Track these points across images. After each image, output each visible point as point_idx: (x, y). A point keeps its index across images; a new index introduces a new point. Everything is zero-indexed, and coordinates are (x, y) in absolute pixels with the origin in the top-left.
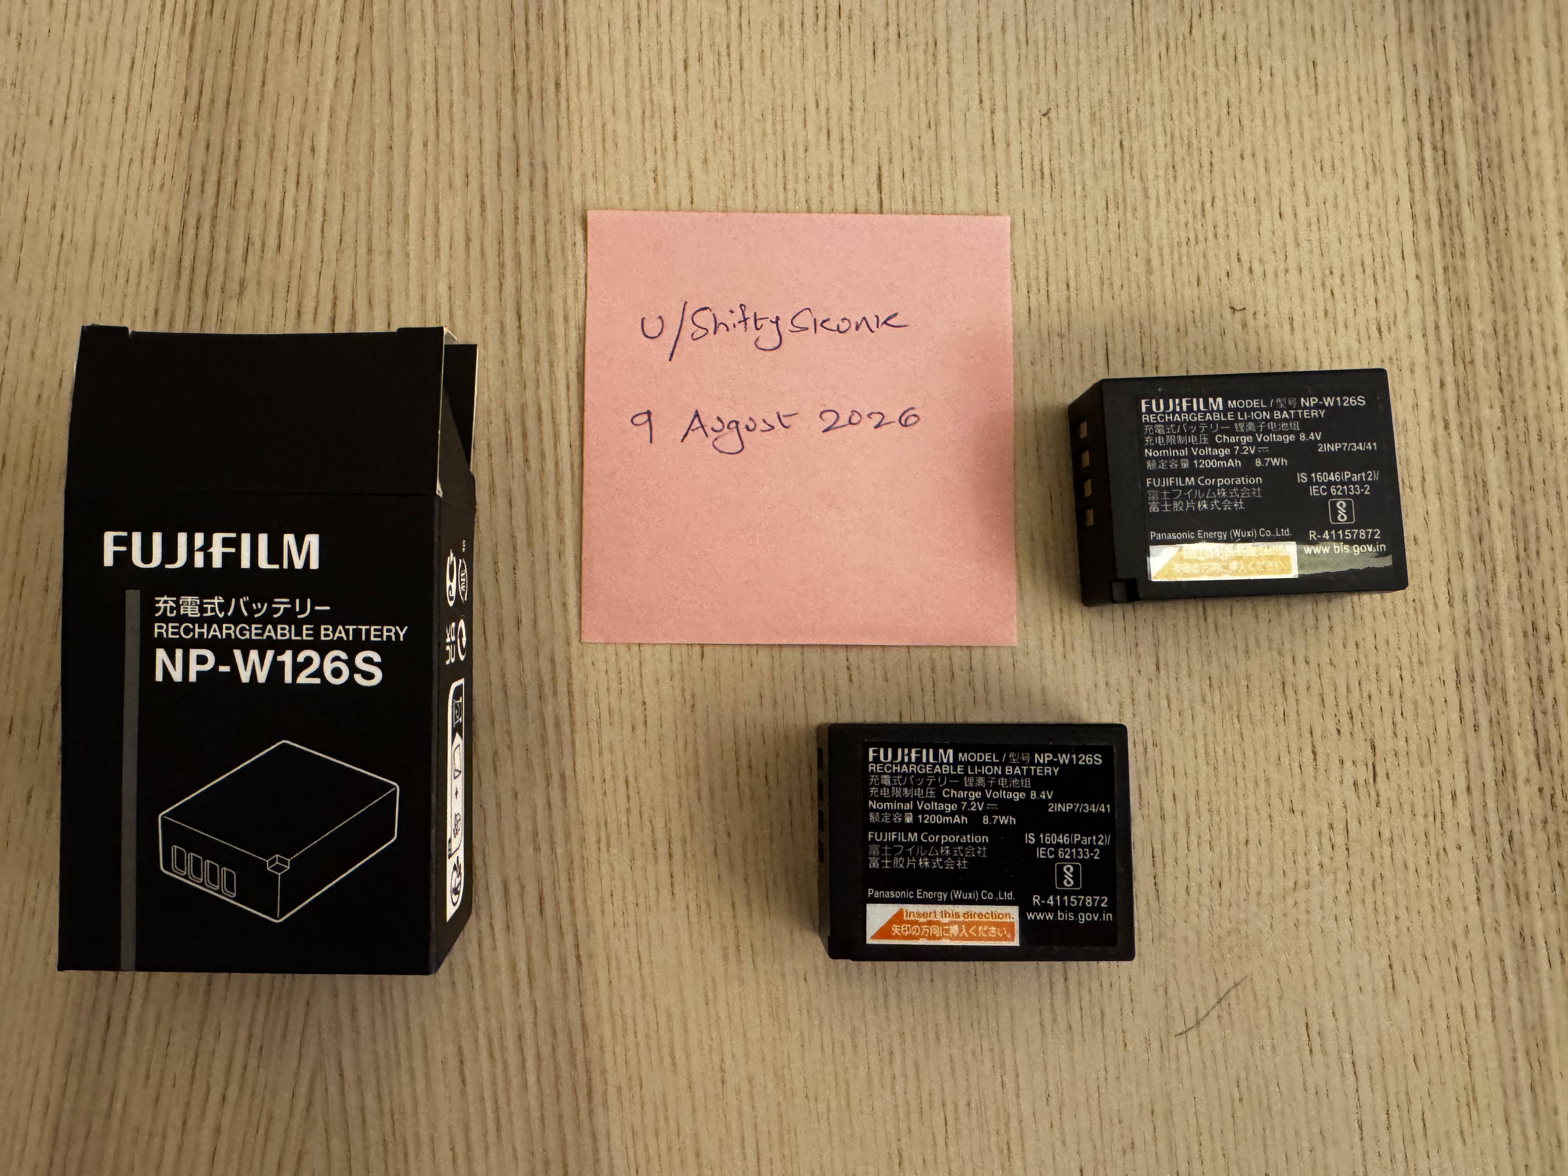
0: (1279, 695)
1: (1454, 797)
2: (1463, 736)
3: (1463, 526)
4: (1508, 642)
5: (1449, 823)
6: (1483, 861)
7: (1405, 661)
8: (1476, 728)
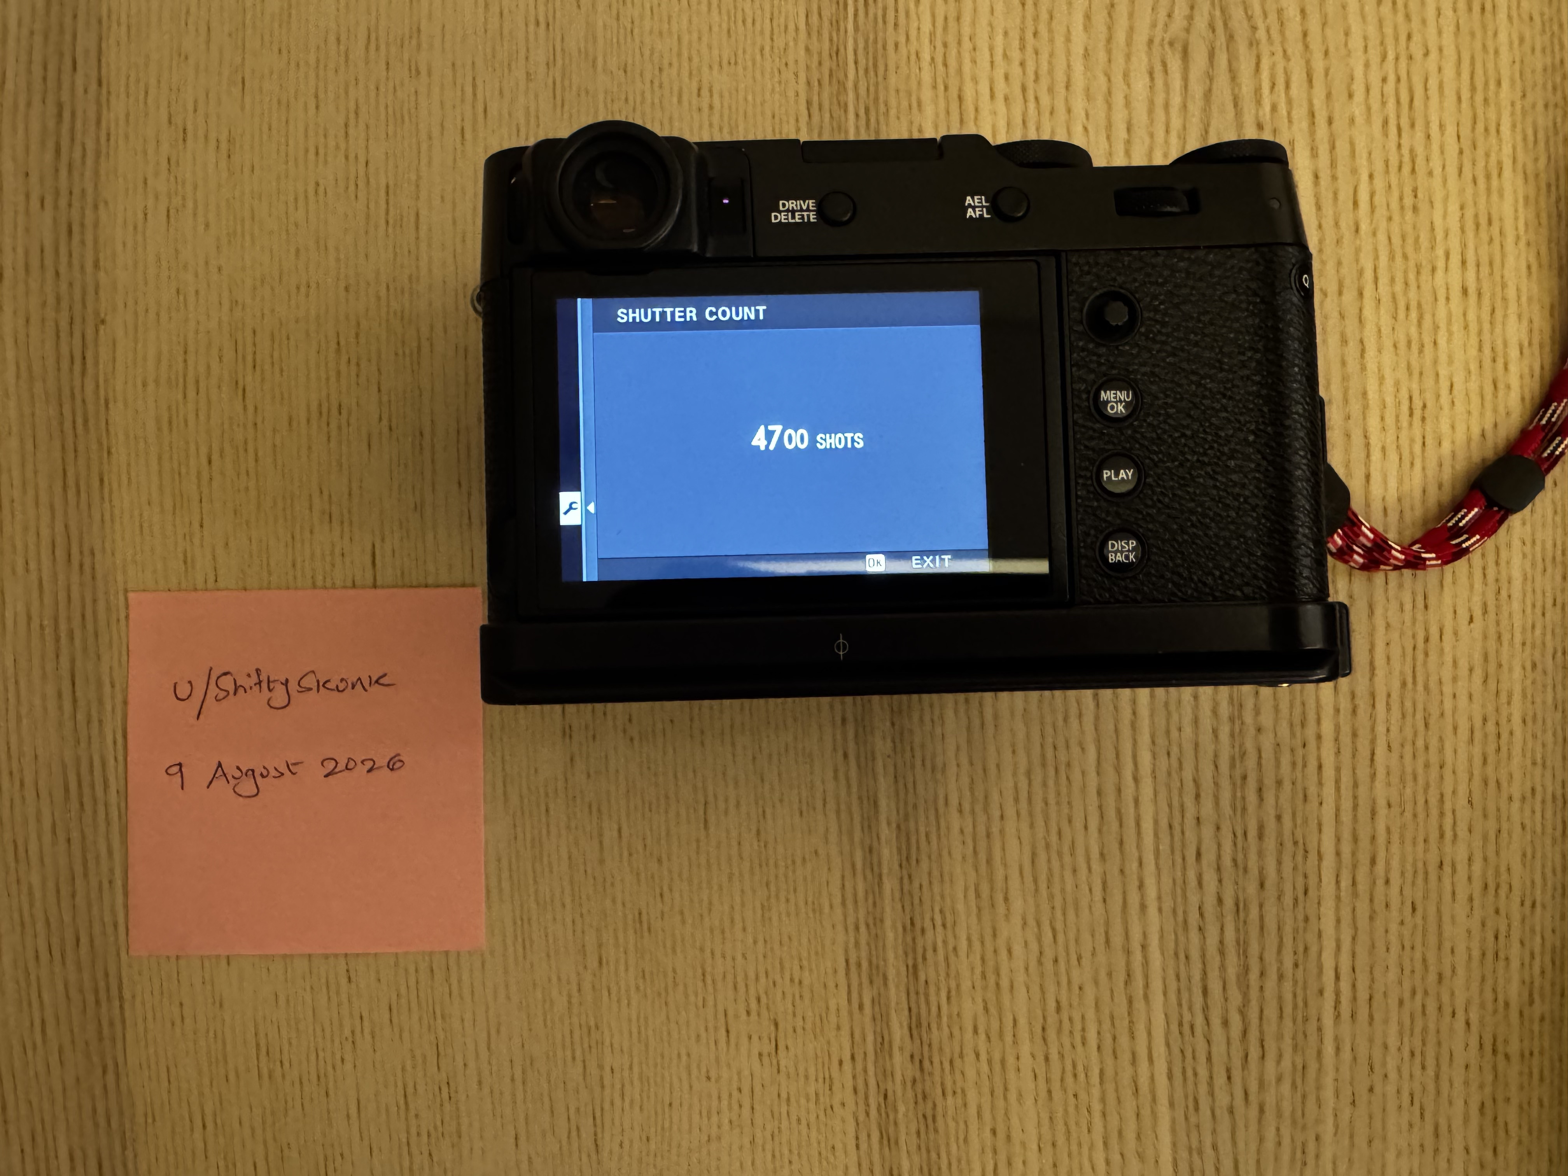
0: (700, 984)
1: (841, 1063)
2: (851, 1013)
3: (857, 839)
4: (890, 935)
5: (837, 1086)
6: (862, 1117)
7: (805, 954)
8: (861, 1007)
